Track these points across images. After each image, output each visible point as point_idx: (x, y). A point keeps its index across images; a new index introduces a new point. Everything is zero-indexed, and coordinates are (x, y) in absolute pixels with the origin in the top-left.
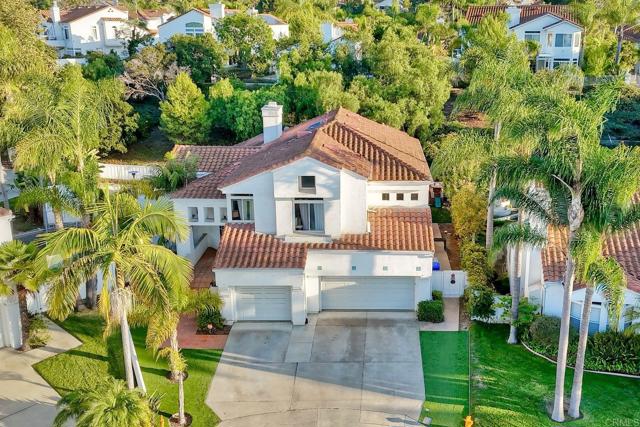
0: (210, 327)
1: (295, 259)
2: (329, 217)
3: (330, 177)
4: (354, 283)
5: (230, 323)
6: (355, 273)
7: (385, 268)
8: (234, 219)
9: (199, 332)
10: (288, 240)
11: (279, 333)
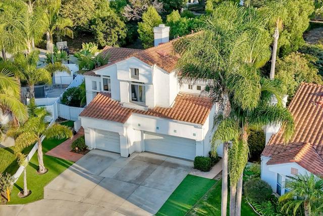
0: (77, 148)
1: (121, 117)
2: (148, 95)
3: (147, 70)
4: (162, 138)
5: (89, 149)
6: (159, 131)
7: (175, 131)
8: (105, 90)
9: (72, 151)
10: (125, 106)
11: (109, 159)
